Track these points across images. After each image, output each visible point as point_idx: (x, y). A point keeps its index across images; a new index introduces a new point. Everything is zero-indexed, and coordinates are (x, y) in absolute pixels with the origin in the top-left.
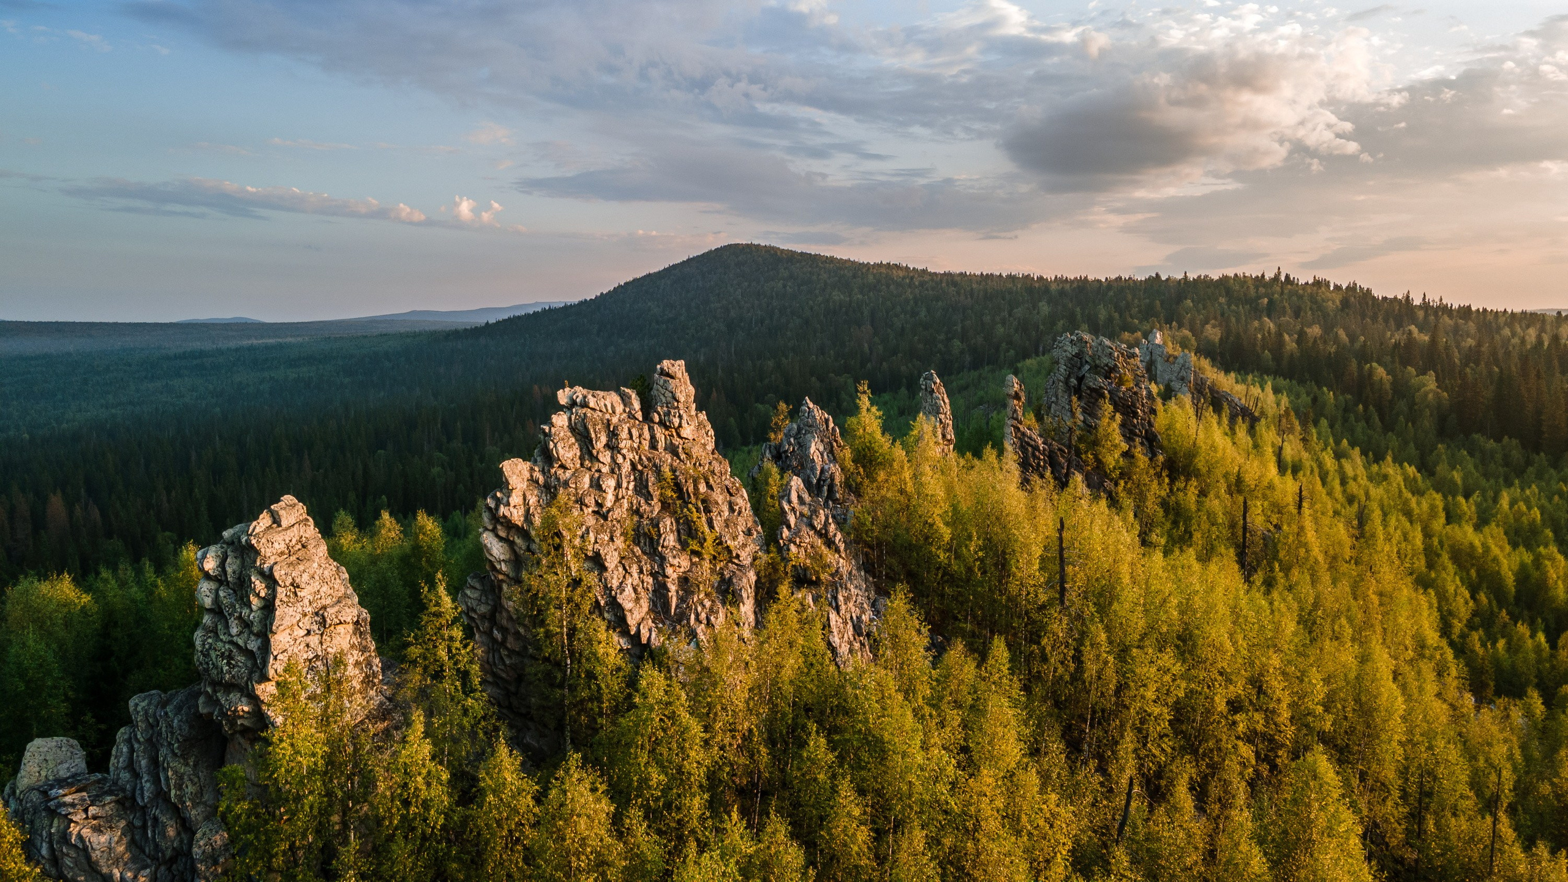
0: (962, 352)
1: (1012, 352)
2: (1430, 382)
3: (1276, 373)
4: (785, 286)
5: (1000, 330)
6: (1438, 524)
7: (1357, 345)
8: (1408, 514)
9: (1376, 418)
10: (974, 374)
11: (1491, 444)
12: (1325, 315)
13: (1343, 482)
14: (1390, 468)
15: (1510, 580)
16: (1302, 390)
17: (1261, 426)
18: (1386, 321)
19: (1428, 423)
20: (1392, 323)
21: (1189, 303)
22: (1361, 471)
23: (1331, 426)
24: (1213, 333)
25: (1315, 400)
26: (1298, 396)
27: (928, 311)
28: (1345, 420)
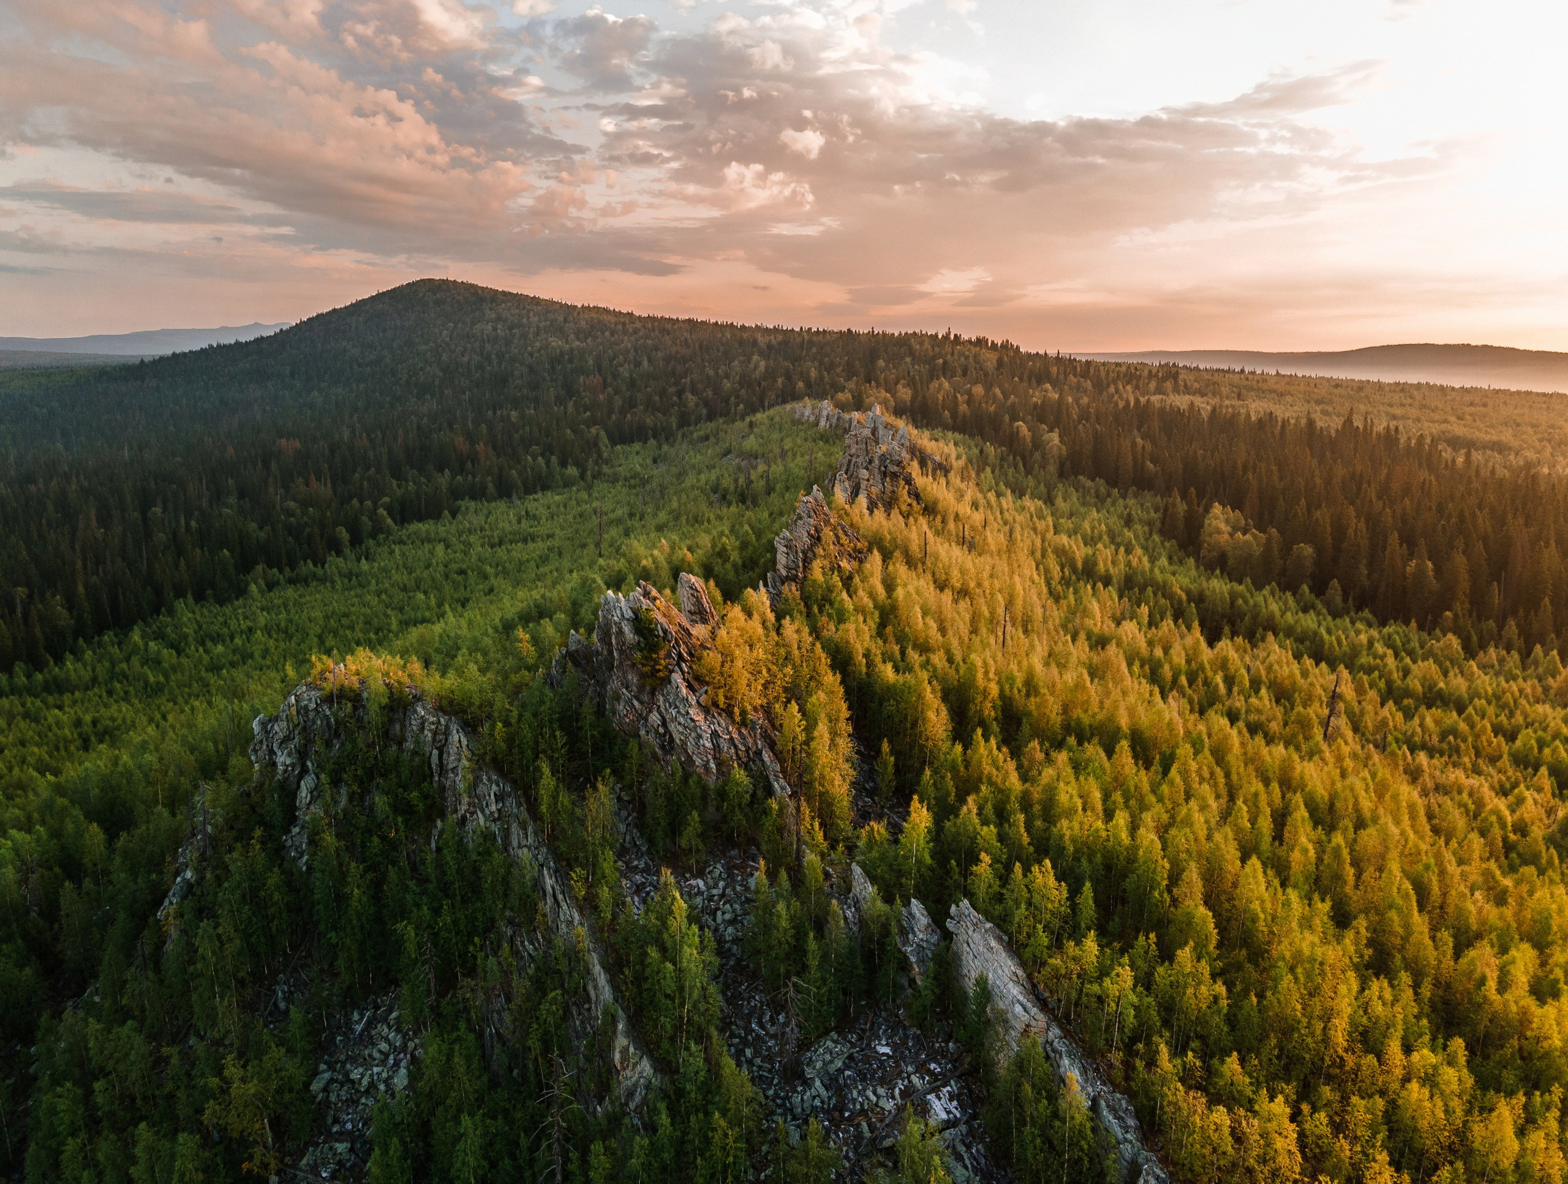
0: (697, 405)
1: (741, 406)
2: (1054, 439)
3: (954, 429)
4: (495, 329)
5: (727, 385)
6: (1050, 535)
7: (1009, 403)
8: (1035, 529)
9: (1021, 465)
10: (711, 426)
11: (1089, 483)
12: (986, 375)
13: (1001, 513)
14: (1027, 502)
15: (1080, 565)
16: (972, 443)
17: (952, 475)
18: (1030, 380)
19: (1052, 468)
20: (1034, 381)
21: (881, 363)
22: (1011, 505)
23: (993, 472)
24: (905, 393)
25: (981, 451)
26: (970, 448)
27: (650, 361)
28: (1002, 467)
